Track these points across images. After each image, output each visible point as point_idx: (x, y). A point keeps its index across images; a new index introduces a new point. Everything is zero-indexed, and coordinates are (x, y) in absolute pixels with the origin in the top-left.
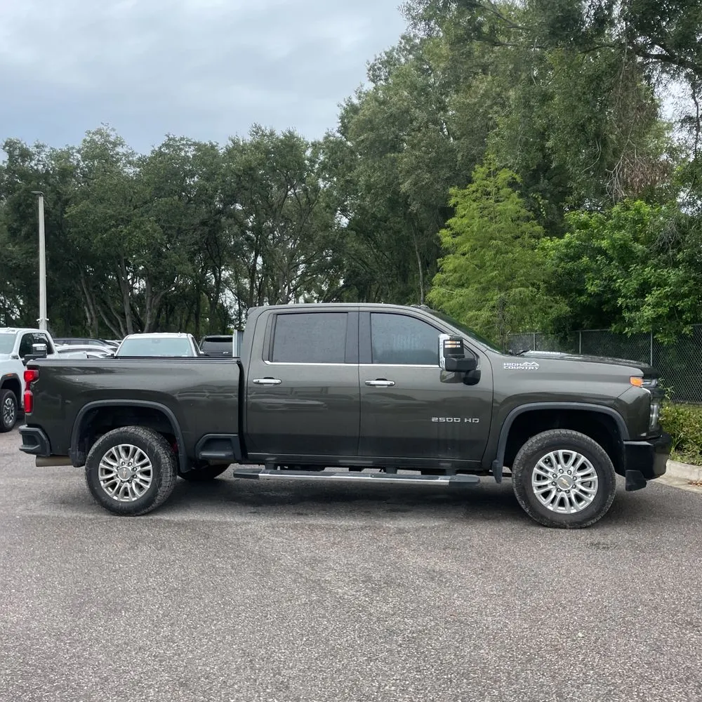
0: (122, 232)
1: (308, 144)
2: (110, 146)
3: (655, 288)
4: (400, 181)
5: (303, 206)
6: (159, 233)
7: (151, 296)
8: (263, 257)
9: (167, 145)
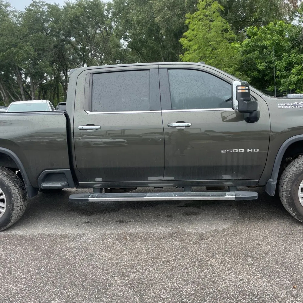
0: (13, 51)
1: (105, 4)
2: (3, 7)
3: (296, 65)
4: (155, 16)
5: (105, 37)
6: (32, 51)
7: (33, 85)
8: (87, 64)
9: (32, 5)
